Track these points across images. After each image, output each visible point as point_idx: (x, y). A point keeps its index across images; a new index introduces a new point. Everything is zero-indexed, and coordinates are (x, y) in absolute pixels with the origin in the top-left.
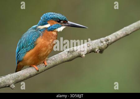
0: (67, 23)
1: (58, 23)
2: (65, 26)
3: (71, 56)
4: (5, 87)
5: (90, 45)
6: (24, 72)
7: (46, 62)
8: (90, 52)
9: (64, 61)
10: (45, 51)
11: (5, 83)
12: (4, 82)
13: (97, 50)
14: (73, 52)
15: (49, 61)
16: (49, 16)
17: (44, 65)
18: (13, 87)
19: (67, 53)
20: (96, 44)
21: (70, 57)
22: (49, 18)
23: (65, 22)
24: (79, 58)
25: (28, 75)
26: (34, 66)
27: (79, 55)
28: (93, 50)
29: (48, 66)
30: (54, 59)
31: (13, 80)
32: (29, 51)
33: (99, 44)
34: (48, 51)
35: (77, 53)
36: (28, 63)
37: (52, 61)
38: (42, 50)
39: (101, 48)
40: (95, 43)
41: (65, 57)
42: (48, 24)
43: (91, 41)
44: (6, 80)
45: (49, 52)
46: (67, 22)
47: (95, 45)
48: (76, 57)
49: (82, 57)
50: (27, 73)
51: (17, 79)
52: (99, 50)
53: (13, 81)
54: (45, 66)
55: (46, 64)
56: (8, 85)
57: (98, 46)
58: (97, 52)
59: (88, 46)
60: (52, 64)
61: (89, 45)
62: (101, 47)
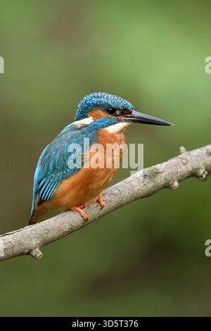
0: (129, 115)
1: (110, 116)
2: (126, 121)
3: (150, 185)
4: (22, 254)
5: (188, 162)
6: (58, 221)
7: (101, 200)
8: (188, 177)
9: (138, 196)
10: (103, 177)
11: (23, 245)
12: (20, 244)
13: (201, 172)
14: (155, 176)
15: (107, 197)
16: (90, 100)
17: (97, 206)
18: (38, 255)
19: (142, 178)
20: (199, 159)
21: (150, 187)
22: (89, 105)
23: (125, 112)
24: (166, 189)
25: (66, 228)
26: (78, 209)
27: (167, 183)
28: (194, 171)
29: (107, 207)
30: (116, 191)
31: (38, 238)
32: (69, 177)
33: (205, 158)
34: (109, 177)
35: (162, 178)
36: (65, 203)
37: (112, 196)
38: (97, 177)
39: (208, 168)
40: (197, 156)
41: (139, 187)
42: (88, 117)
43: (187, 153)
44: (23, 240)
45: (110, 179)
46: (130, 113)
47: (197, 160)
48: (160, 187)
49: (171, 188)
50: (63, 223)
51: (45, 236)
52: (206, 172)
53: (38, 242)
54: (99, 207)
55: (103, 203)
56: (27, 251)
57: (204, 164)
58: (202, 177)
59: (184, 164)
60: (113, 204)
61: (184, 161)
62: (209, 165)
